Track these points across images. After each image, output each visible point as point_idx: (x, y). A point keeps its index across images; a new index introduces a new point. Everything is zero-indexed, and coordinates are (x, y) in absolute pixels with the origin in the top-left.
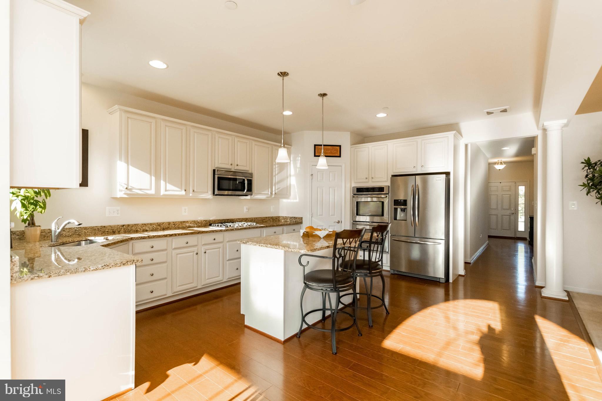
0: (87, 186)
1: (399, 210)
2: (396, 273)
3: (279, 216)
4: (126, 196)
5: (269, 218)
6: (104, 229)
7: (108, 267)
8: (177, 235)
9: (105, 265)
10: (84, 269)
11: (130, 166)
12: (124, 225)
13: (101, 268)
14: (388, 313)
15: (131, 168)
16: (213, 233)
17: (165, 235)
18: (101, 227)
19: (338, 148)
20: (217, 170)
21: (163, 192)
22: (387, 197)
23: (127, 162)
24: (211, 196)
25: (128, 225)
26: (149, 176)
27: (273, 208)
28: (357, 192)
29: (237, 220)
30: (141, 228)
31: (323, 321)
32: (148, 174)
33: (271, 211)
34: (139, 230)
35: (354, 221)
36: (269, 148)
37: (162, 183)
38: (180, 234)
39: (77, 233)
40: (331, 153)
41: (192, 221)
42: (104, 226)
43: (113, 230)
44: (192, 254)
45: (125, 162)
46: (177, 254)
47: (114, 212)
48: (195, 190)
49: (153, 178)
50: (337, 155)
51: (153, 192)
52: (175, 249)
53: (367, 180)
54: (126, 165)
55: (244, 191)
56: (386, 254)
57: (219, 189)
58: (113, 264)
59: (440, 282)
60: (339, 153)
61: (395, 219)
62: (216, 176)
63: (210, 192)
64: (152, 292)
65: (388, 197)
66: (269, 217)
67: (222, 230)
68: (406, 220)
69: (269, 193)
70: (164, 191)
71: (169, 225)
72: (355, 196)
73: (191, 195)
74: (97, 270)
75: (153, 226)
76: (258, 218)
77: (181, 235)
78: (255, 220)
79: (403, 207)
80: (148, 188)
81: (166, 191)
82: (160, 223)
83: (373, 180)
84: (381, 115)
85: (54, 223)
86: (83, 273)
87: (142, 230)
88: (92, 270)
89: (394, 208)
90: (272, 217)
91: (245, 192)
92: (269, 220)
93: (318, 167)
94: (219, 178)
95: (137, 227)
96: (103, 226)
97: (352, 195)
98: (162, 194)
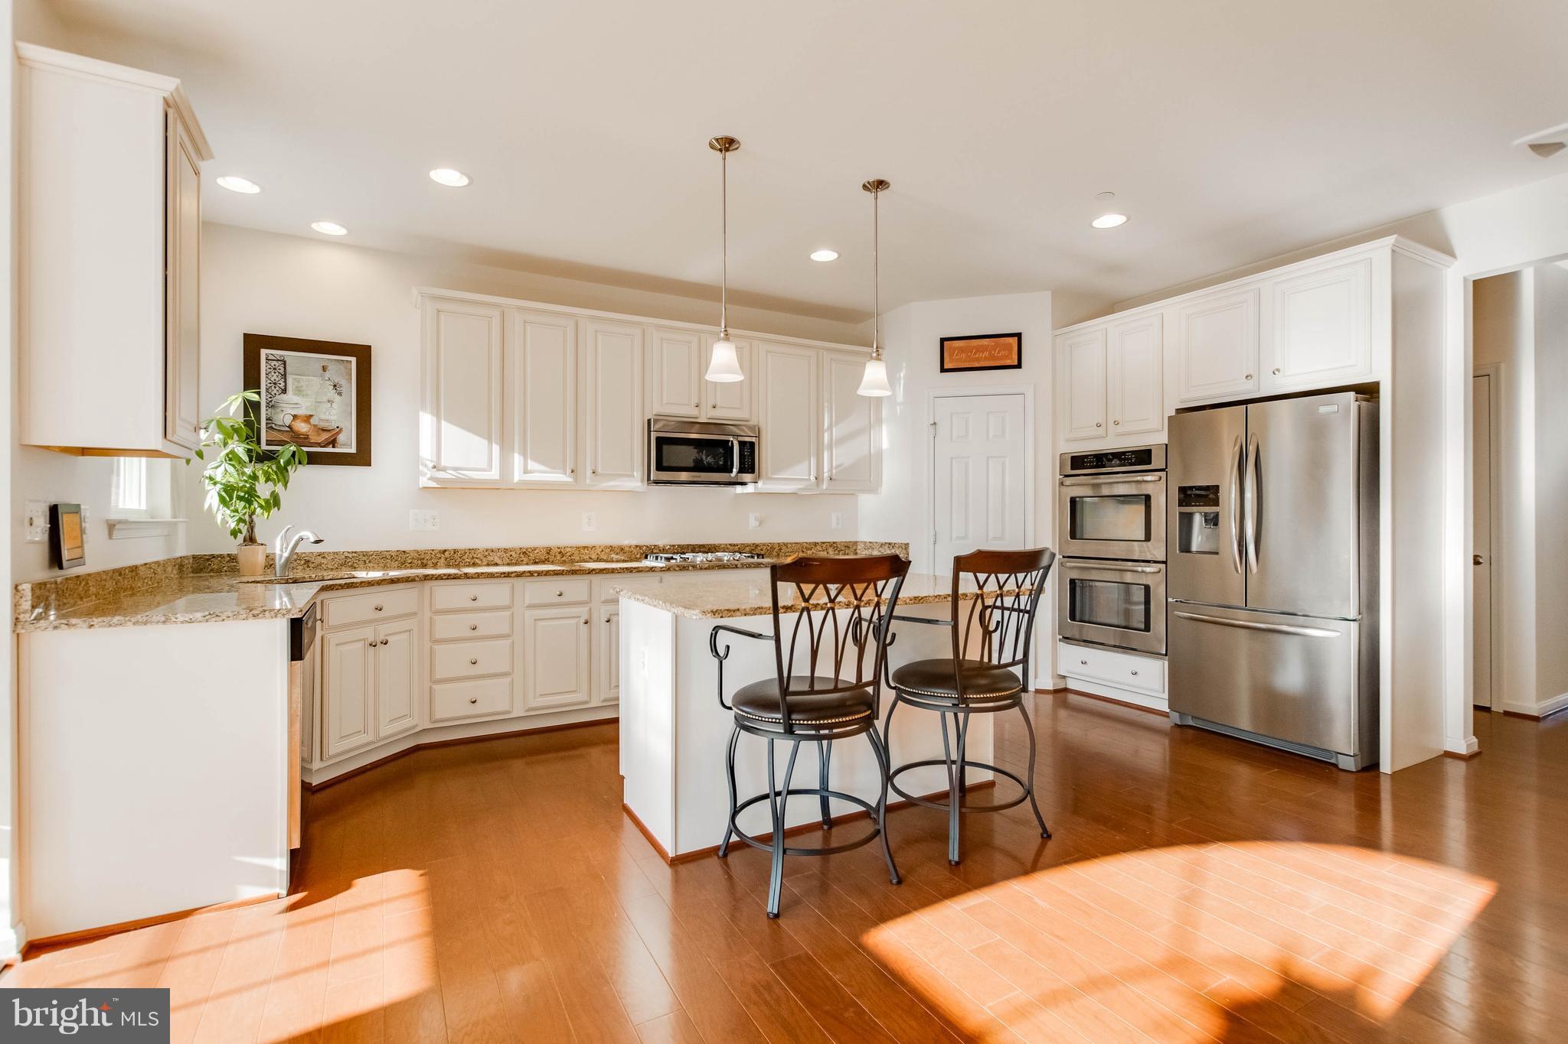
0: (369, 464)
1: (1198, 520)
2: (1191, 722)
3: (857, 542)
4: (433, 484)
5: (824, 546)
6: (404, 556)
7: (217, 618)
8: (536, 575)
9: (210, 614)
10: (163, 619)
11: (443, 421)
12: (445, 551)
13: (201, 619)
14: (1045, 835)
15: (444, 423)
16: (630, 575)
17: (504, 573)
18: (398, 553)
19: (1014, 341)
20: (656, 421)
21: (517, 476)
22: (1160, 478)
23: (437, 413)
24: (640, 484)
25: (455, 551)
26: (485, 442)
27: (838, 519)
28: (1072, 469)
29: (729, 546)
30: (482, 557)
31: (825, 827)
32: (484, 438)
33: (833, 527)
34: (480, 562)
35: (1064, 557)
36: (810, 357)
37: (517, 459)
38: (542, 572)
39: (350, 564)
40: (993, 358)
41: (606, 547)
42: (404, 552)
43: (423, 559)
44: (574, 621)
45: (432, 413)
46: (535, 620)
47: (425, 521)
48: (599, 471)
49: (496, 448)
50: (1008, 362)
51: (494, 474)
52: (531, 607)
53: (1101, 431)
54: (435, 419)
55: (732, 472)
56: (1161, 659)
57: (660, 467)
58: (230, 614)
59: (1340, 767)
60: (1015, 357)
61: (1186, 548)
62: (653, 435)
63: (639, 473)
64: (474, 702)
65: (1164, 478)
66: (823, 543)
67: (655, 567)
68: (1217, 553)
69: (812, 478)
70: (522, 471)
71: (548, 553)
72: (1068, 481)
73: (588, 481)
74: (193, 622)
75: (511, 556)
76: (789, 546)
77: (545, 575)
78: (781, 549)
79: (1207, 509)
80: (484, 465)
81: (526, 471)
82: (527, 549)
83: (1120, 429)
84: (1110, 221)
85: (280, 537)
86: (161, 626)
87: (485, 563)
88: (182, 622)
89: (1180, 513)
90: (834, 543)
91: (733, 474)
92: (823, 551)
93: (862, 392)
94: (658, 439)
95: (475, 556)
96: (403, 550)
97: (1060, 479)
98: (516, 480)
